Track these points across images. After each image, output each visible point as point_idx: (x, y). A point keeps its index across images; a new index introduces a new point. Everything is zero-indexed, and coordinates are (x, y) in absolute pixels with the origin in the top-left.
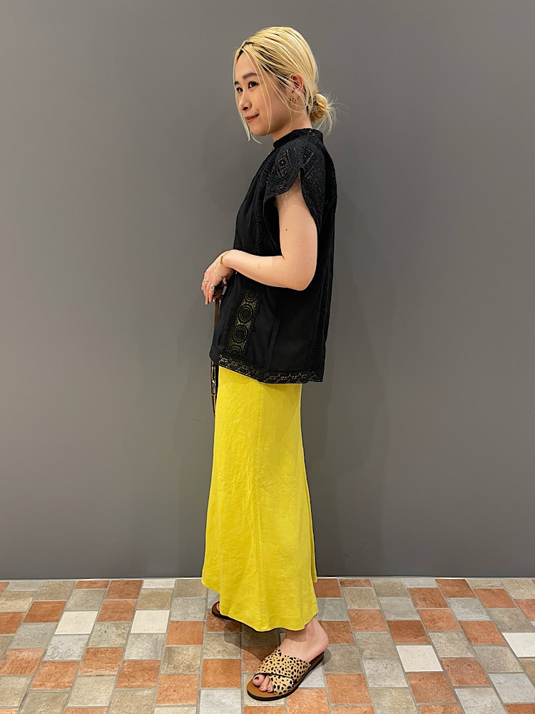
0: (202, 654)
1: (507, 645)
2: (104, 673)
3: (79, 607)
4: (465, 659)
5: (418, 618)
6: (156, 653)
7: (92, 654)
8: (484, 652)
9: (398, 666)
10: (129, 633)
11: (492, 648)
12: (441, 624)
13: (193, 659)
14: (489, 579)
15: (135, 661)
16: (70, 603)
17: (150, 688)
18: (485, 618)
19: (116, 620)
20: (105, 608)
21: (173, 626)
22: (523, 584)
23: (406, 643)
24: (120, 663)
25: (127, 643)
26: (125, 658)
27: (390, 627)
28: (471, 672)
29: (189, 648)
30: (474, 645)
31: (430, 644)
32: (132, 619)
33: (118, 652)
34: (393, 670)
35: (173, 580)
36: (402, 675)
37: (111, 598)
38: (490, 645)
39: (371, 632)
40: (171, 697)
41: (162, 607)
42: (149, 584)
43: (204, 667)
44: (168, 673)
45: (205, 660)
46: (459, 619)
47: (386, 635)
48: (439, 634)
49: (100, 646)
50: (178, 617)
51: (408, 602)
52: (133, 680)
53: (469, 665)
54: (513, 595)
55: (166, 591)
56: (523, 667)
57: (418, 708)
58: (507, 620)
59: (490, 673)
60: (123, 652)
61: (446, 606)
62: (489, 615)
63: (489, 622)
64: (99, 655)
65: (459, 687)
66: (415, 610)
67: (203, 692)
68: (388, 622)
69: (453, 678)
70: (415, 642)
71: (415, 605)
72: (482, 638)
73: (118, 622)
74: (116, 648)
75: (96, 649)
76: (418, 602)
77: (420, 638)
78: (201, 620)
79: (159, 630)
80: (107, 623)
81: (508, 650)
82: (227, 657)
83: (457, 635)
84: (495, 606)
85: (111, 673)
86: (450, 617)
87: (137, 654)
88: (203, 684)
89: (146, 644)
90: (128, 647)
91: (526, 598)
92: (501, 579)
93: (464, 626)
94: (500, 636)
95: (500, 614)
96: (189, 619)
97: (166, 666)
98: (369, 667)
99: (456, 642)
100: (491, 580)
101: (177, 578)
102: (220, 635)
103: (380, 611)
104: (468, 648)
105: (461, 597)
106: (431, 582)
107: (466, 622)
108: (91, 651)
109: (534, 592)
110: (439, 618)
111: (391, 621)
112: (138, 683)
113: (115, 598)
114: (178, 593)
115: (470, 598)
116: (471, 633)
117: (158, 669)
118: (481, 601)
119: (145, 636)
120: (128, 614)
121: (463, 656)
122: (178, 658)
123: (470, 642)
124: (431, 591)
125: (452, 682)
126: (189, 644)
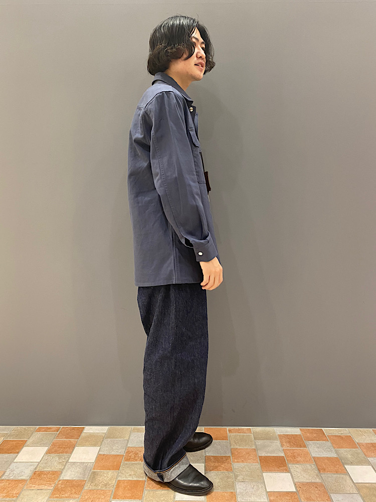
0: (118, 476)
1: (347, 474)
2: (43, 488)
3: (36, 444)
4: (313, 483)
5: (282, 455)
6: (84, 475)
7: (38, 476)
8: (330, 478)
9: (262, 487)
10: (67, 462)
11: (335, 476)
12: (299, 459)
13: (110, 479)
15: (68, 481)
16: (30, 441)
17: (75, 498)
18: (335, 456)
20: (54, 445)
21: (100, 458)
22: (366, 433)
23: (270, 471)
24: (56, 482)
25: (64, 468)
26: (61, 478)
27: (260, 460)
28: (317, 492)
29: (109, 472)
30: (322, 474)
31: (289, 472)
32: (71, 453)
33: (56, 474)
34: (258, 490)
35: (107, 428)
36: (265, 493)
37: (59, 438)
38: (334, 474)
39: (246, 464)
41: (95, 445)
42: (89, 430)
43: (117, 485)
44: (90, 489)
45: (119, 480)
46: (314, 455)
47: (257, 466)
48: (297, 465)
49: (45, 470)
50: (105, 451)
51: (278, 443)
52: (63, 493)
53: (316, 487)
54: (357, 440)
55: (99, 434)
56: (358, 489)
58: (350, 456)
60: (60, 474)
62: (336, 452)
63: (336, 458)
64: (42, 476)
66: (281, 449)
68: (259, 457)
69: (302, 496)
70: (278, 470)
71: (282, 446)
72: (329, 469)
73: (61, 454)
75: (41, 471)
76: (284, 444)
77: (282, 468)
78: (122, 454)
79: (90, 460)
80: (53, 455)
81: (348, 477)
82: (135, 479)
83: (311, 467)
84: (342, 448)
85: (48, 488)
86: (307, 454)
87: (70, 475)
88: (114, 496)
89: (78, 469)
90: (64, 471)
91: (366, 442)
92: (349, 429)
93: (316, 460)
94: (343, 468)
95: (346, 453)
96: (113, 453)
97: (89, 484)
98: (239, 488)
99: (309, 471)
100: (341, 430)
101: (109, 427)
102: (133, 464)
103: (255, 449)
104: (317, 475)
105: (317, 441)
106: (296, 431)
107: (318, 458)
108: (37, 473)
109: (373, 438)
110: (298, 455)
111: (262, 457)
112: (66, 495)
113: (62, 438)
114: (108, 436)
115: (324, 442)
116: (321, 465)
117: (83, 486)
118: (332, 443)
119: (79, 464)
120: (70, 448)
121: (313, 481)
122: (100, 479)
123: (320, 471)
124: (295, 436)
125: (302, 499)
126: (110, 470)
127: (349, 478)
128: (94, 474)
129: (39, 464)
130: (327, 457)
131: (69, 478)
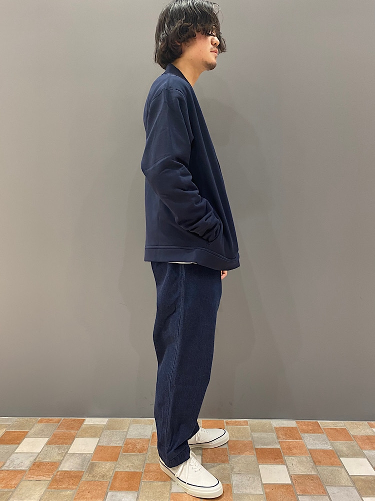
0: (116, 467)
1: (342, 466)
2: (42, 478)
3: (37, 435)
4: (309, 475)
5: (278, 447)
6: (83, 466)
7: (38, 466)
8: (325, 471)
9: (258, 479)
10: (67, 453)
11: (331, 468)
12: (294, 451)
13: (108, 471)
15: (66, 472)
16: (32, 431)
17: (72, 489)
18: (329, 447)
20: (54, 436)
21: (99, 449)
22: (360, 425)
23: (266, 463)
24: (55, 473)
25: (63, 459)
26: (60, 469)
27: (256, 452)
28: (312, 484)
29: (107, 463)
30: (317, 466)
31: (285, 465)
32: (71, 444)
33: (55, 465)
34: (254, 482)
35: (106, 420)
36: (260, 485)
37: (60, 430)
38: (330, 466)
39: (242, 456)
40: (86, 496)
41: (94, 436)
43: (114, 477)
44: (88, 480)
45: (117, 472)
46: (309, 447)
47: (251, 457)
48: (292, 457)
49: (44, 461)
50: (104, 443)
51: (274, 435)
52: (61, 484)
53: (312, 480)
54: (352, 433)
55: (99, 426)
56: (354, 482)
58: (345, 449)
59: (327, 486)
60: (59, 465)
61: (301, 439)
62: (332, 445)
63: (331, 450)
64: (41, 467)
65: (302, 495)
66: (277, 441)
67: (109, 494)
68: (256, 449)
69: (298, 488)
70: (274, 463)
71: (278, 438)
72: (325, 461)
73: (61, 445)
74: (55, 462)
75: (40, 462)
77: (278, 460)
78: (121, 445)
79: (89, 451)
80: (53, 446)
81: (343, 470)
82: (133, 470)
83: (306, 459)
84: (337, 440)
85: (47, 479)
86: (303, 446)
87: (69, 466)
88: (111, 488)
89: (77, 460)
90: (63, 462)
91: (361, 434)
92: (344, 421)
93: (312, 452)
94: (339, 460)
95: (341, 445)
96: (112, 444)
97: (87, 475)
98: (235, 480)
99: (305, 463)
100: (337, 423)
101: (109, 418)
102: (131, 455)
103: (251, 441)
104: (312, 468)
105: (313, 433)
106: (292, 423)
107: (314, 450)
108: (37, 464)
109: (368, 431)
110: (294, 447)
111: (258, 449)
112: (64, 486)
113: (63, 429)
114: (108, 427)
115: (320, 434)
116: (317, 457)
117: (81, 477)
118: (327, 436)
119: (77, 455)
120: (70, 440)
121: (308, 473)
122: (98, 470)
123: (315, 464)
124: (291, 429)
125: (297, 491)
126: (108, 461)
127: (345, 471)
128: (92, 466)
129: (37, 457)
130: (323, 450)
131: (67, 469)
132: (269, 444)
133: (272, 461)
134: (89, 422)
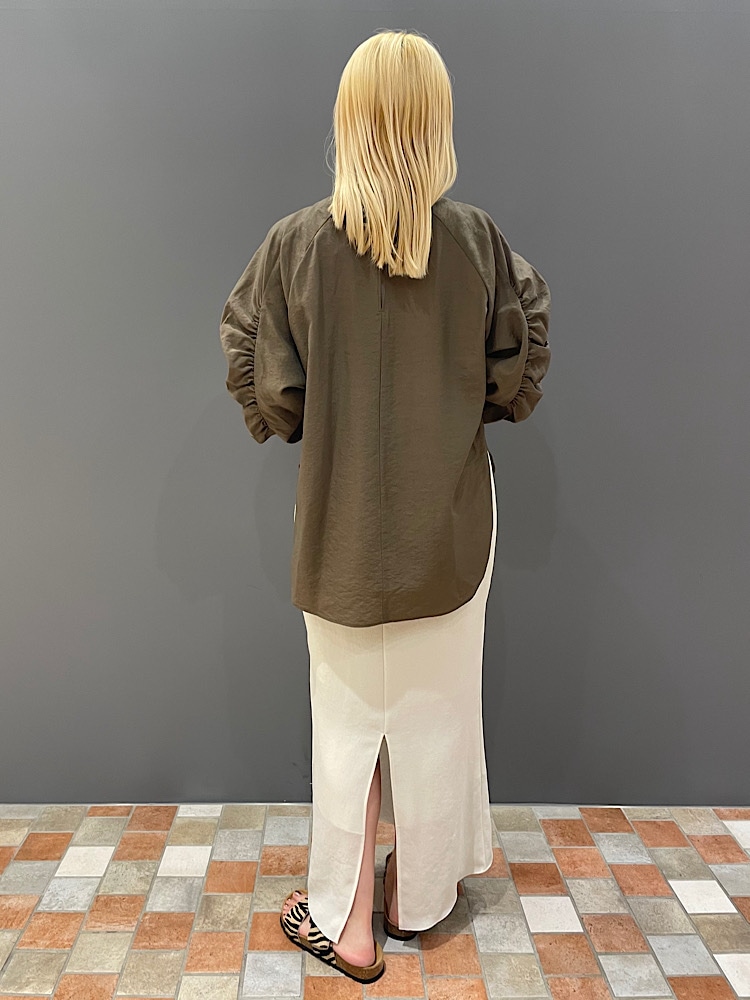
0: (252, 905)
1: (674, 897)
2: (117, 928)
3: (90, 841)
4: (615, 915)
5: (551, 860)
6: (190, 903)
7: (105, 905)
8: (643, 906)
9: (521, 925)
10: (155, 876)
11: (653, 901)
12: (583, 868)
13: (239, 912)
14: (654, 808)
15: (160, 915)
16: (79, 835)
17: (178, 949)
18: (646, 860)
19: (138, 859)
20: (125, 842)
21: (215, 869)
22: (701, 815)
23: (533, 893)
24: (140, 916)
25: (151, 889)
26: (148, 910)
27: (512, 871)
28: (622, 932)
29: (235, 897)
30: (628, 897)
31: (567, 895)
32: (160, 858)
33: (137, 901)
34: (514, 930)
35: (219, 807)
36: (527, 936)
37: (135, 829)
38: (651, 897)
39: (486, 879)
40: (206, 963)
41: (202, 842)
43: (253, 923)
44: (204, 930)
45: (256, 914)
46: (610, 861)
47: (508, 882)
48: (580, 881)
49: (115, 893)
50: (223, 855)
51: (540, 837)
52: (155, 938)
53: (620, 924)
54: (686, 830)
55: (207, 821)
56: (696, 926)
57: (546, 983)
58: (676, 863)
59: (649, 935)
60: (144, 902)
61: (592, 843)
62: (651, 855)
63: (651, 865)
64: (112, 905)
65: (606, 954)
66: (548, 848)
67: (250, 957)
68: (511, 864)
69: (597, 941)
70: (547, 891)
71: (550, 842)
72: (641, 887)
73: (140, 861)
74: (136, 896)
75: (108, 896)
76: (554, 838)
77: (554, 887)
78: (254, 860)
79: (196, 873)
80: (125, 863)
81: (676, 904)
83: (607, 885)
84: (660, 845)
85: (127, 929)
86: (597, 859)
87: (164, 904)
88: (250, 945)
89: (177, 891)
90: (151, 895)
91: (704, 833)
92: (672, 808)
93: (616, 871)
94: (666, 885)
95: (668, 855)
96: (237, 858)
97: (202, 921)
98: (480, 926)
99: (604, 893)
100: (656, 810)
101: (225, 804)
102: (277, 880)
103: (500, 849)
104: (619, 900)
105: (614, 832)
106: (570, 811)
107: (618, 866)
108: (102, 899)
109: (715, 826)
110: (581, 861)
111: (514, 864)
112: (162, 943)
113: (139, 829)
114: (224, 823)
115: (627, 834)
116: (624, 879)
117: (190, 925)
118: (641, 836)
119: (176, 880)
120: (155, 850)
121: (613, 912)
122: (219, 910)
123: (623, 892)
124: (571, 823)
125: (596, 947)
126: (236, 891)
127: (678, 906)
128: (208, 902)
129: (100, 884)
130: (635, 865)
131: (161, 910)
132: (534, 854)
133: (544, 888)
134: (186, 812)
